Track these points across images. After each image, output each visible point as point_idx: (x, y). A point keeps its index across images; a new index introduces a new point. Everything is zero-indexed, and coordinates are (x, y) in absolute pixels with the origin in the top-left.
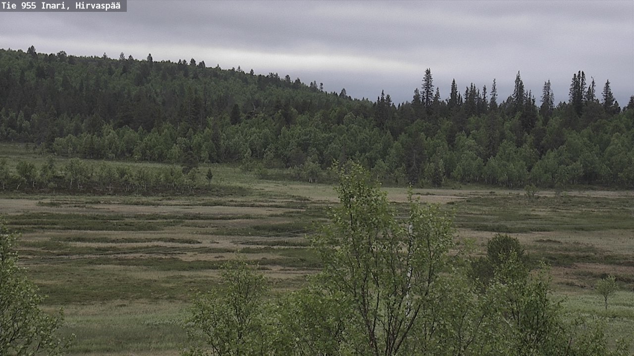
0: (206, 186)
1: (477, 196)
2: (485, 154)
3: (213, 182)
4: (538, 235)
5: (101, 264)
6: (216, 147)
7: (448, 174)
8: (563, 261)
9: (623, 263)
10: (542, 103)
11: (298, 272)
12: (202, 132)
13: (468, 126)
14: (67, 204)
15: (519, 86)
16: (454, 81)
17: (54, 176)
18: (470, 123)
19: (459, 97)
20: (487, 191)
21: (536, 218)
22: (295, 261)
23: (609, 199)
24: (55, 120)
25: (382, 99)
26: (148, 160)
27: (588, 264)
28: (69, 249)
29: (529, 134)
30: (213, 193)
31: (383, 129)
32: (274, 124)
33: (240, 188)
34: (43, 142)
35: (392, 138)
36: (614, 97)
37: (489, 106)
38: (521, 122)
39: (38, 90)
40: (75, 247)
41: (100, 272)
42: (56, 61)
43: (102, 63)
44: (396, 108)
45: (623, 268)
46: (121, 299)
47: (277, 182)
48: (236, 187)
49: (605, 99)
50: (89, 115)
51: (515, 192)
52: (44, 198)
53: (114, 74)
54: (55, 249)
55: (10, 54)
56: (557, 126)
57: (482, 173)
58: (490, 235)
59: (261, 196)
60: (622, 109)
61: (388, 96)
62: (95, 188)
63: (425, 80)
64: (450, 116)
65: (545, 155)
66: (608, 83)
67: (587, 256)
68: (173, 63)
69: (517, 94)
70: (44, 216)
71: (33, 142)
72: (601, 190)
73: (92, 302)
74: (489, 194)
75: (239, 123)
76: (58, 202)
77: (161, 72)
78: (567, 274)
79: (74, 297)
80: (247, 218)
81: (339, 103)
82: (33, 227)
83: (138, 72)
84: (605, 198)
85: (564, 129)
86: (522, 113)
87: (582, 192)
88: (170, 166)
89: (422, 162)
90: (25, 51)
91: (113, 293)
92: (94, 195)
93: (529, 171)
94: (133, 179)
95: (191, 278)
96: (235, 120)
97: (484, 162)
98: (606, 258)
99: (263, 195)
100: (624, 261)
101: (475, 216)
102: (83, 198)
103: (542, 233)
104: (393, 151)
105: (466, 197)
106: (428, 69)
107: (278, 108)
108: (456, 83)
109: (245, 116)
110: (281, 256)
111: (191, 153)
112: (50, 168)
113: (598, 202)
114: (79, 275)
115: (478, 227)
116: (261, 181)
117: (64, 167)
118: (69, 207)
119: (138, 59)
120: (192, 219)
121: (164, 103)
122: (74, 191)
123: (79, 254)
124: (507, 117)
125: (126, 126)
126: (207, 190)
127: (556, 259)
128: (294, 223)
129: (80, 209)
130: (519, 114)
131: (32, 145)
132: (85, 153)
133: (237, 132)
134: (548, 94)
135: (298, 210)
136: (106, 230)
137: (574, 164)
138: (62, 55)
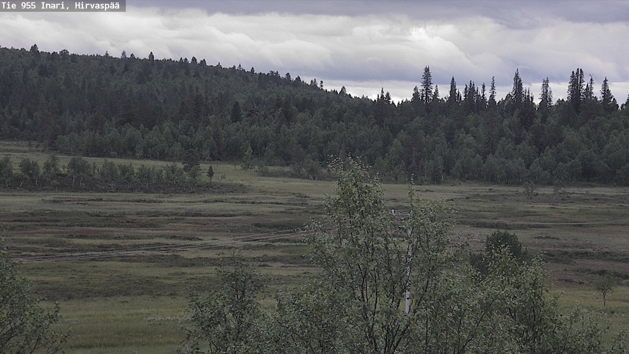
0: (207, 184)
1: (476, 193)
2: (484, 151)
3: (214, 180)
4: (536, 232)
5: (103, 261)
6: (217, 145)
7: (447, 171)
8: (562, 257)
9: (621, 260)
10: (541, 100)
11: (299, 269)
12: (203, 130)
13: (467, 124)
14: (70, 201)
15: (518, 84)
16: (453, 79)
17: (56, 174)
18: (468, 121)
19: (459, 94)
20: (486, 188)
21: (535, 215)
22: (295, 258)
23: (608, 196)
24: (57, 118)
25: (382, 96)
26: (149, 158)
27: (586, 260)
28: (71, 246)
29: (528, 132)
30: (214, 190)
31: (383, 126)
32: (274, 121)
33: (241, 185)
34: (45, 140)
35: (391, 135)
36: (612, 94)
37: (488, 104)
38: (519, 119)
39: (41, 89)
40: (77, 244)
41: (101, 269)
42: (59, 59)
43: (104, 62)
44: (395, 105)
45: (621, 264)
46: (123, 295)
47: (277, 179)
48: (237, 184)
49: (603, 97)
50: (91, 113)
51: (513, 189)
52: (47, 195)
53: (116, 73)
54: (58, 246)
55: (13, 53)
56: (556, 124)
57: (481, 171)
58: (489, 232)
59: (261, 193)
60: (620, 106)
61: (388, 94)
62: (97, 185)
63: (424, 78)
64: (449, 113)
65: (543, 153)
66: (606, 81)
67: (586, 253)
68: (174, 61)
69: (516, 91)
70: (47, 213)
71: (36, 140)
72: (600, 187)
73: (94, 299)
74: (488, 191)
75: (240, 121)
76: (61, 199)
77: (163, 70)
78: (565, 270)
79: (78, 293)
80: (248, 215)
81: (339, 101)
82: (35, 225)
83: (140, 70)
84: (604, 195)
85: (563, 126)
86: (520, 110)
87: (580, 189)
88: (172, 163)
89: (422, 159)
90: (28, 49)
91: (115, 290)
92: (97, 193)
93: (528, 168)
94: (135, 176)
95: (193, 275)
96: (236, 118)
97: (483, 159)
98: (604, 254)
99: (263, 192)
100: (622, 258)
101: (474, 213)
102: (86, 196)
103: (541, 229)
104: (392, 149)
105: (465, 194)
106: (427, 67)
107: (278, 106)
108: (455, 80)
109: (246, 114)
110: (281, 253)
111: (192, 151)
112: (53, 166)
113: (597, 199)
114: (81, 272)
115: (477, 224)
116: (262, 178)
117: (67, 165)
118: (72, 204)
119: (140, 58)
120: (193, 216)
121: (165, 101)
122: (77, 189)
123: (82, 251)
124: (506, 115)
125: (128, 124)
126: (209, 188)
127: (554, 255)
128: (294, 219)
129: (83, 206)
130: (517, 111)
131: (34, 143)
132: (88, 151)
133: (238, 130)
134: (547, 92)
135: (298, 207)
136: (109, 227)
137: (573, 161)
138: (64, 53)
